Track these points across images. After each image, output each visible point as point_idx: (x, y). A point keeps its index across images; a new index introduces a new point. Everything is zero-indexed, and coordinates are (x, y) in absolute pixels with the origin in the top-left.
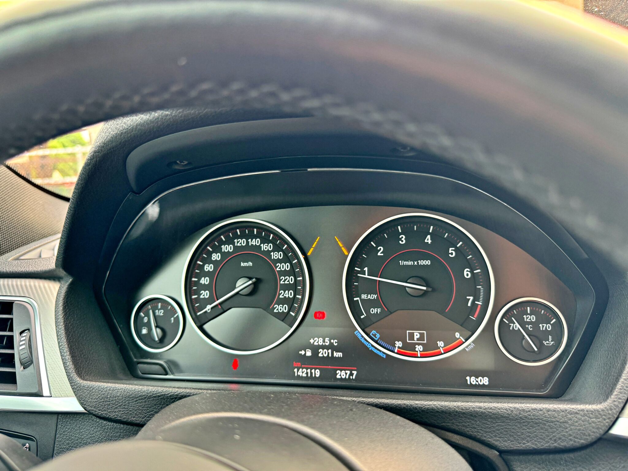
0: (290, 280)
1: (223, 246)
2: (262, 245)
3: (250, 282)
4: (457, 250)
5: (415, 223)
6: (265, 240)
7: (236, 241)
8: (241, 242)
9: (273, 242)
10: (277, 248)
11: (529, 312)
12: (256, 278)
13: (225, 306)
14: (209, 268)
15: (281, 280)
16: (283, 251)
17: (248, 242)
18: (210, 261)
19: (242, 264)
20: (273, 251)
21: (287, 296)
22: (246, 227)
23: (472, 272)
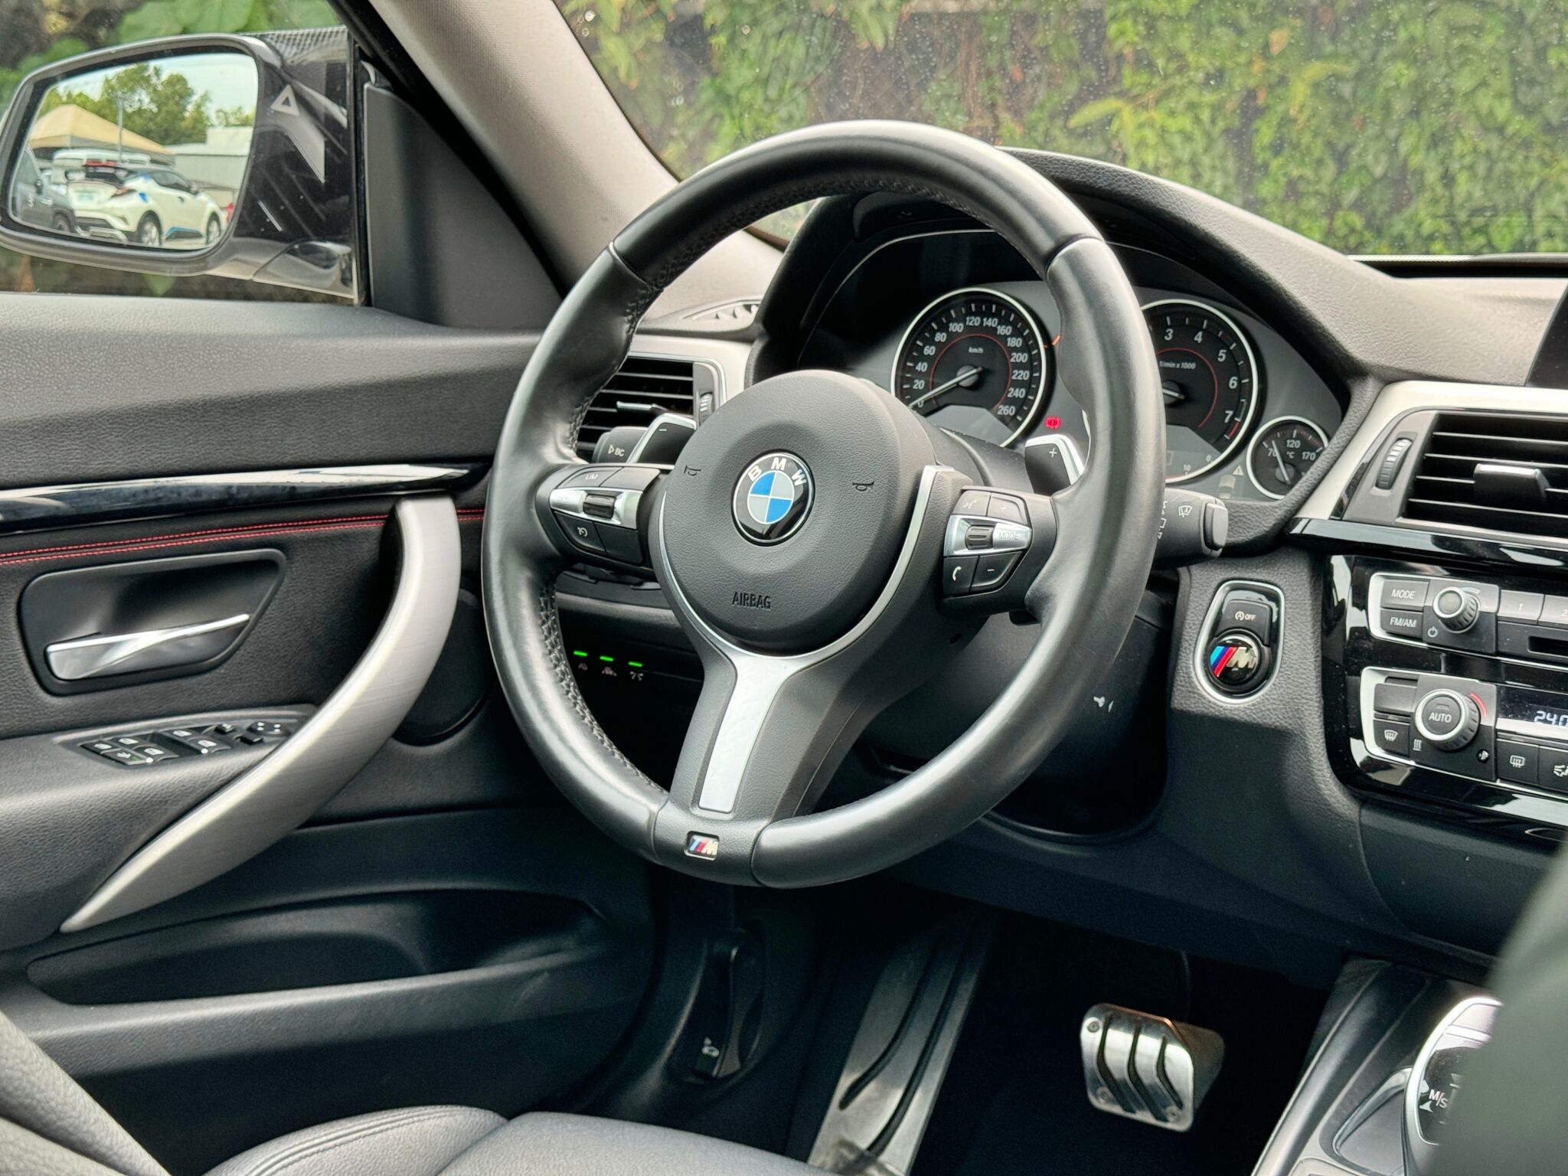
0: (1024, 375)
1: (951, 325)
2: (999, 327)
3: (974, 371)
4: (1230, 353)
5: (1188, 314)
6: (1004, 321)
7: (968, 318)
8: (975, 321)
9: (1013, 324)
10: (1017, 333)
11: (1294, 436)
12: (983, 368)
13: (942, 402)
14: (929, 351)
15: (1013, 374)
16: (1023, 337)
17: (982, 322)
18: (930, 341)
19: (971, 350)
20: (1011, 336)
21: (1017, 396)
22: (983, 302)
23: (1239, 381)
